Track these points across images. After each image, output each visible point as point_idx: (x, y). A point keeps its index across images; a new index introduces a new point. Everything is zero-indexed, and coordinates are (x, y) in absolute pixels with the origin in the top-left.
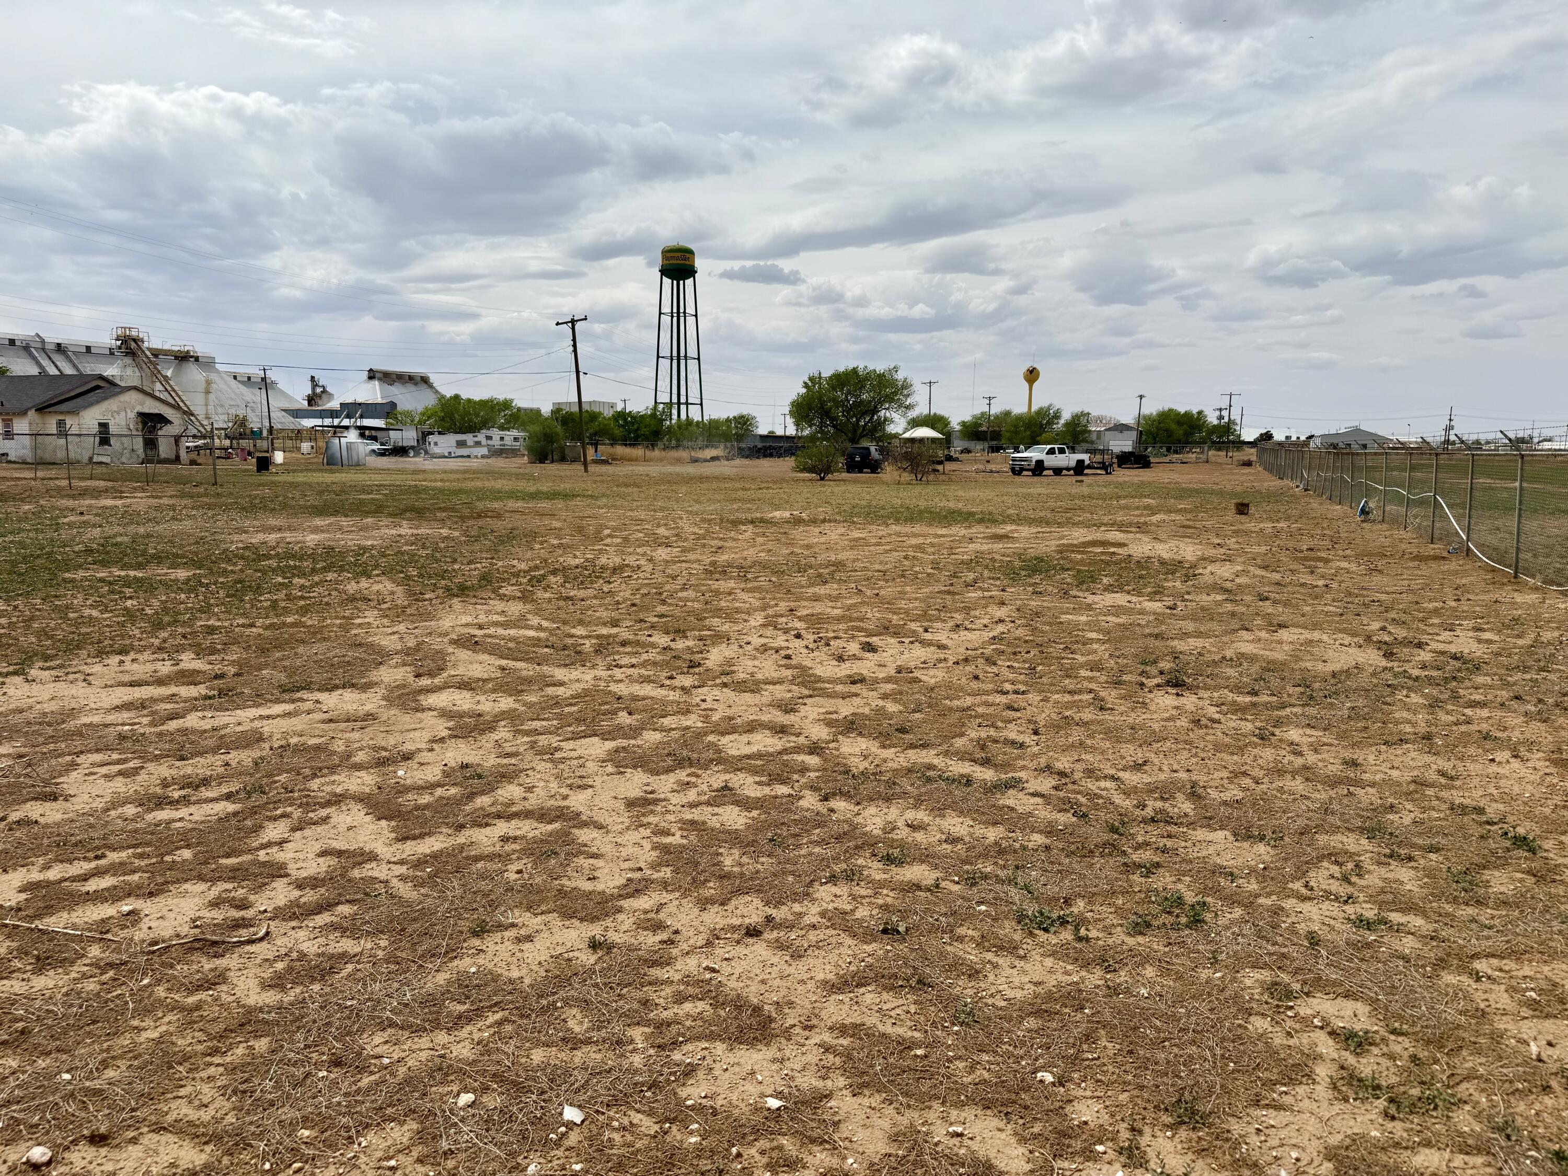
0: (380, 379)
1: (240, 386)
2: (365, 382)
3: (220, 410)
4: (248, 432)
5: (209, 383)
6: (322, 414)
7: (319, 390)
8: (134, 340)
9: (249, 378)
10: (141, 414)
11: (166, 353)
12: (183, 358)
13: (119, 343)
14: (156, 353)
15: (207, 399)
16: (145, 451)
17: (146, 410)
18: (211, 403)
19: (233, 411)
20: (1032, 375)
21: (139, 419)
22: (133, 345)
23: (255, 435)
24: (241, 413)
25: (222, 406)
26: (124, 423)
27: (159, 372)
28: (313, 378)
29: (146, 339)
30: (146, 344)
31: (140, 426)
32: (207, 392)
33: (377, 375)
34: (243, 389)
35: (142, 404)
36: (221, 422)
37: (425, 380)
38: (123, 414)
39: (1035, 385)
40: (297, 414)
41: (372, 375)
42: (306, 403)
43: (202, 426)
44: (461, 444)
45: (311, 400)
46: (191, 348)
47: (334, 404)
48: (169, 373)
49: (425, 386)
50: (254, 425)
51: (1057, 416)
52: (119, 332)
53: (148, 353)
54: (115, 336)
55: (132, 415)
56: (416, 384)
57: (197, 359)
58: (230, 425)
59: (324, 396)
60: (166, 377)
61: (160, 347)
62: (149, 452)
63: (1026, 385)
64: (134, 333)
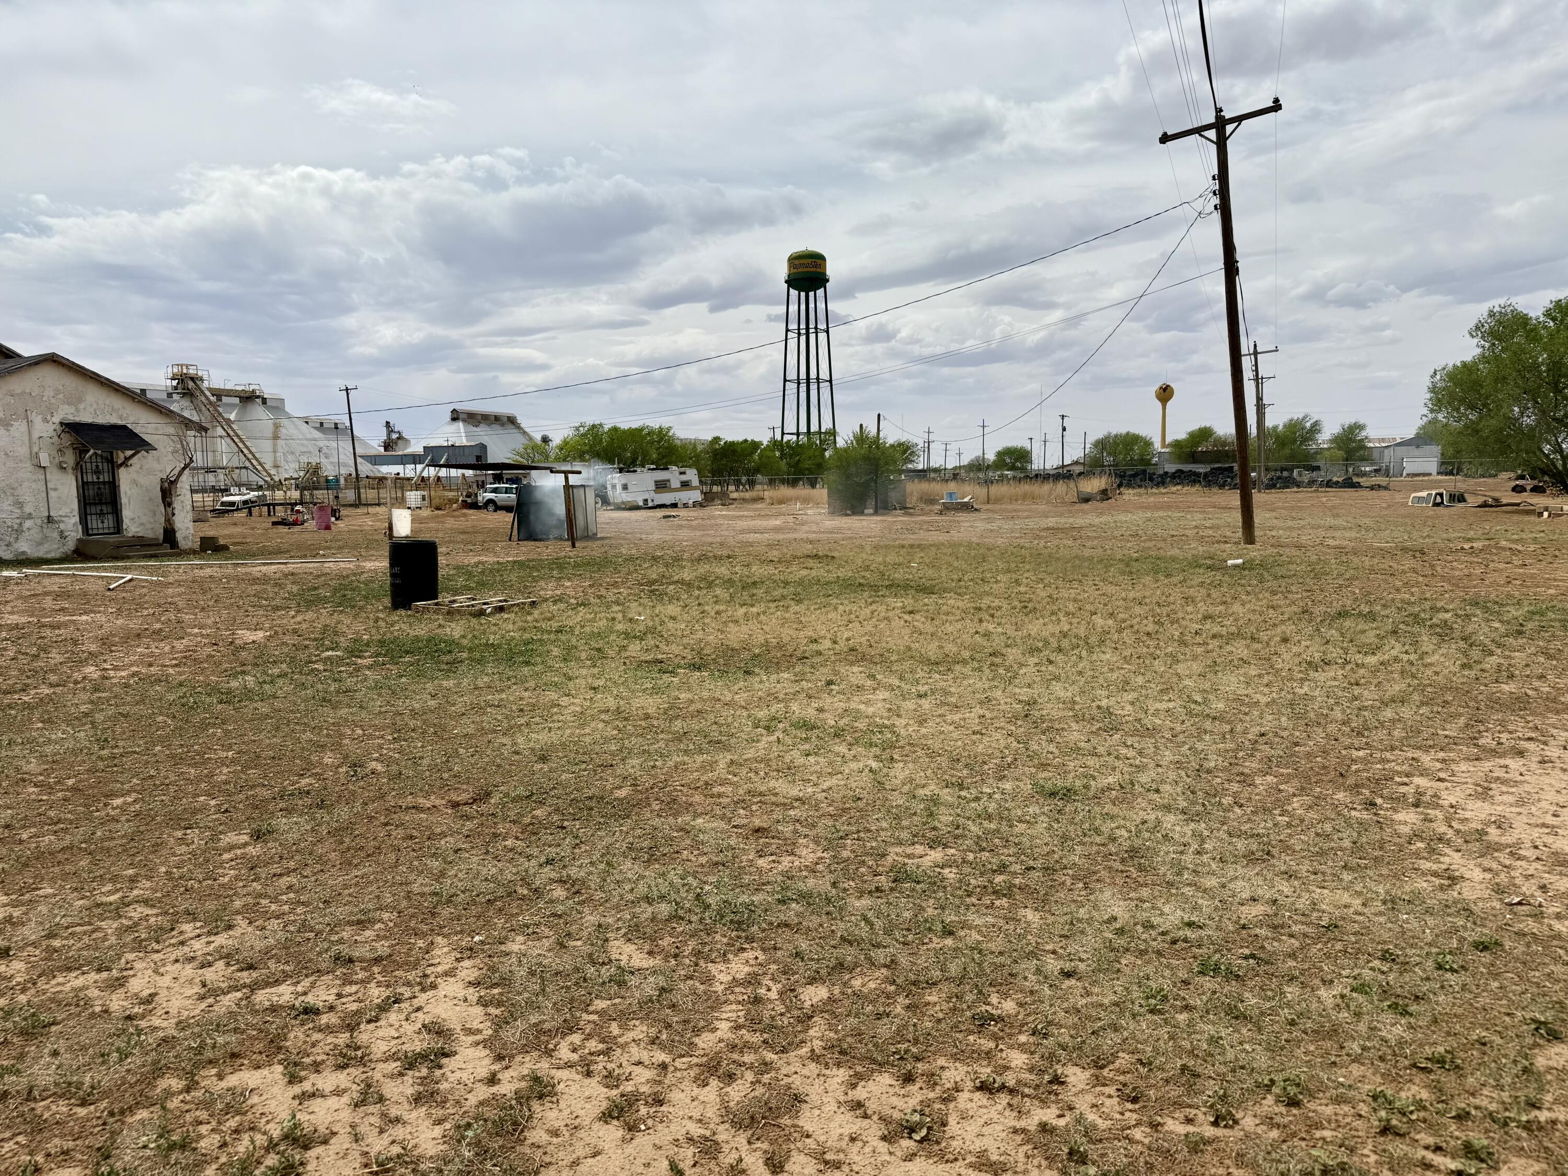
0: (464, 421)
1: (313, 430)
2: (448, 423)
3: (290, 457)
4: (322, 480)
5: (277, 427)
6: (404, 460)
7: (394, 436)
8: (192, 379)
9: (322, 424)
10: (72, 428)
11: (230, 393)
12: (248, 398)
13: (175, 383)
14: (219, 394)
15: (275, 445)
16: (84, 520)
17: (86, 417)
18: (280, 449)
19: (304, 459)
20: (1165, 394)
21: (67, 440)
22: (191, 384)
23: (330, 484)
24: (314, 460)
25: (292, 453)
26: (23, 451)
27: (220, 414)
28: (388, 423)
29: (205, 377)
30: (206, 384)
31: (70, 458)
32: (276, 437)
33: (461, 416)
34: (317, 434)
35: (75, 400)
36: (290, 470)
37: (512, 421)
38: (19, 427)
39: (1169, 404)
40: (375, 460)
41: (456, 416)
42: (382, 449)
43: (270, 475)
44: (661, 486)
45: (387, 446)
46: (257, 387)
47: (416, 448)
48: (232, 417)
49: (512, 426)
50: (329, 471)
51: (1316, 428)
52: (175, 370)
53: (208, 394)
54: (170, 375)
55: (45, 429)
56: (503, 425)
57: (264, 401)
58: (302, 474)
59: (400, 442)
60: (228, 422)
61: (222, 387)
62: (94, 523)
63: (1159, 404)
64: (192, 371)
